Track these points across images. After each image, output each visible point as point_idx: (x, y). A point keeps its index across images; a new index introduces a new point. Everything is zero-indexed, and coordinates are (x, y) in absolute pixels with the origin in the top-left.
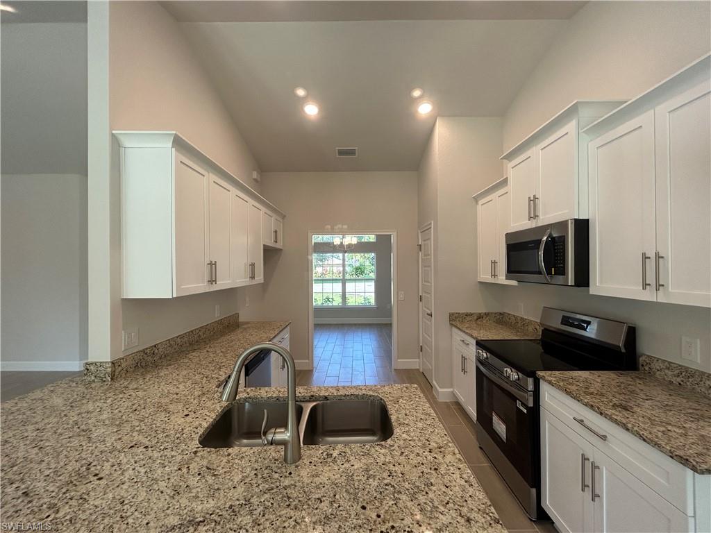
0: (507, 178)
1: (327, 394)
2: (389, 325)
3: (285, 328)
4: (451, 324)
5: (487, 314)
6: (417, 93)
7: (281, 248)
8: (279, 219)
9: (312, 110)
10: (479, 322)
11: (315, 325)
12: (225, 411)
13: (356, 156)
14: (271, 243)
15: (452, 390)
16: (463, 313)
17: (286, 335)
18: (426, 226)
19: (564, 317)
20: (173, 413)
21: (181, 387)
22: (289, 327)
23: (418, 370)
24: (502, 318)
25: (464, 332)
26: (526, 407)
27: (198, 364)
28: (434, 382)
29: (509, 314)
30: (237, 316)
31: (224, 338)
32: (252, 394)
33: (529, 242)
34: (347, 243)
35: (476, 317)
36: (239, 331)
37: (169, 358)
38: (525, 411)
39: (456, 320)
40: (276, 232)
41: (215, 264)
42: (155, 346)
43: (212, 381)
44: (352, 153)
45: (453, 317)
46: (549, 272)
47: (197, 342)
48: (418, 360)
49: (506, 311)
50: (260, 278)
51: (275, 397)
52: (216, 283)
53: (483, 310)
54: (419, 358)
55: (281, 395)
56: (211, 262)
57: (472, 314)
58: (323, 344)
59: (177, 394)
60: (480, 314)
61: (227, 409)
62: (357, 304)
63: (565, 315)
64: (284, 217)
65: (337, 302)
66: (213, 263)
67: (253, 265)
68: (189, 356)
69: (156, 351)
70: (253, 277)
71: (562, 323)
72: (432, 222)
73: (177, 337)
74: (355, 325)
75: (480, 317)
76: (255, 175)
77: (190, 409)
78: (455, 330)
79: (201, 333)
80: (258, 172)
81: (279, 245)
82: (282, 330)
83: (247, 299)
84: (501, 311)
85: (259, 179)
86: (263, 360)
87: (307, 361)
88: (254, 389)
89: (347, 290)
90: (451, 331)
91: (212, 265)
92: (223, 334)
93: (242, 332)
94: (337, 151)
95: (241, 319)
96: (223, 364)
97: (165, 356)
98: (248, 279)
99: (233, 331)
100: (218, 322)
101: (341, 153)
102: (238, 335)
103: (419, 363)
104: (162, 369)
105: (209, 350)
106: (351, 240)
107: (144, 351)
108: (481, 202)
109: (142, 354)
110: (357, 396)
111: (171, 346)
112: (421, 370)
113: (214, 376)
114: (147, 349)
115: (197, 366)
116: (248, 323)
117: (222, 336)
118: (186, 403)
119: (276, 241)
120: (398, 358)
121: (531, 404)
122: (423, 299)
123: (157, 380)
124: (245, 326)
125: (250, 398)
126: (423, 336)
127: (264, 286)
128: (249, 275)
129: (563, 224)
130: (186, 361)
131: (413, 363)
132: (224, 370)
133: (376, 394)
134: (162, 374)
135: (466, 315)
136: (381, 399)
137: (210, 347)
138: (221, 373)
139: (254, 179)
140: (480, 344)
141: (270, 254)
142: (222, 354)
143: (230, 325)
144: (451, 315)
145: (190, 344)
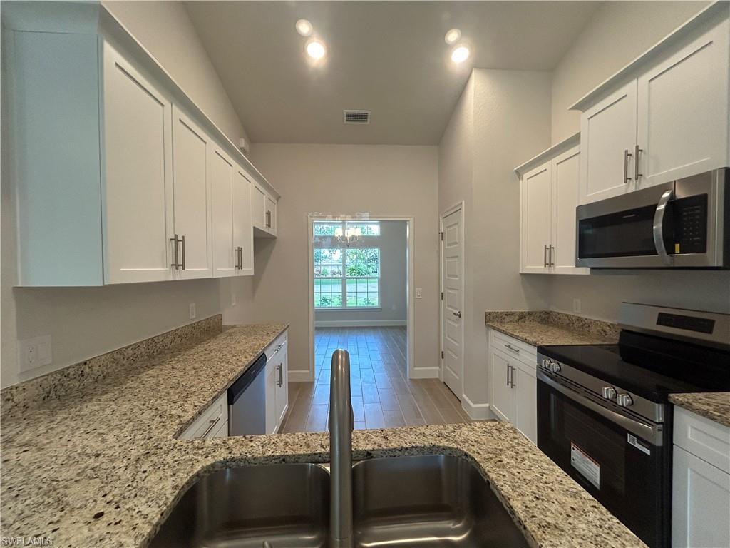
0: (579, 134)
1: (369, 447)
2: (404, 328)
3: (282, 332)
4: (488, 326)
5: (530, 314)
6: (452, 36)
7: (276, 235)
8: (273, 199)
9: (316, 52)
10: (521, 322)
11: (316, 328)
12: (183, 494)
13: (368, 123)
14: (263, 228)
15: (487, 405)
16: (502, 313)
17: (283, 341)
18: (455, 207)
19: (661, 314)
20: (72, 509)
21: (110, 438)
22: (287, 331)
23: (438, 380)
24: (548, 318)
25: (511, 335)
26: (650, 446)
27: (153, 390)
28: (464, 396)
29: (559, 313)
30: (220, 317)
31: (200, 348)
32: (237, 452)
33: (626, 212)
34: (350, 235)
35: (517, 317)
36: (221, 337)
37: (108, 381)
38: (648, 452)
39: (494, 320)
40: (269, 214)
41: (183, 241)
42: (85, 363)
43: (168, 423)
44: (362, 117)
45: (491, 317)
46: (670, 250)
47: (161, 353)
48: (438, 368)
49: (554, 309)
50: (248, 269)
51: (279, 457)
52: (184, 269)
53: (525, 309)
54: (439, 365)
55: (290, 453)
56: (176, 236)
57: (513, 314)
58: (324, 350)
59: (97, 456)
60: (522, 313)
61: (187, 489)
62: (358, 305)
63: (662, 312)
64: (278, 198)
65: (336, 303)
66: (180, 238)
67: (239, 250)
68: (143, 376)
69: (87, 370)
70: (240, 266)
71: (659, 323)
72: (463, 202)
73: (127, 348)
74: (358, 328)
75: (522, 317)
77: (109, 498)
78: (493, 332)
79: (167, 341)
80: (245, 139)
81: (273, 231)
82: (279, 335)
83: (234, 296)
84: (547, 310)
86: (255, 377)
87: (308, 371)
88: (240, 438)
89: (348, 289)
90: (487, 334)
91: (178, 241)
92: (199, 341)
93: (225, 339)
94: (345, 116)
95: (226, 322)
96: (193, 389)
97: (105, 377)
98: (234, 269)
99: (214, 336)
100: (192, 326)
101: (352, 117)
102: (219, 343)
103: (439, 372)
104: (91, 400)
105: (175, 366)
106: (353, 231)
107: (62, 372)
108: (526, 176)
109: (59, 377)
110: (422, 449)
111: (115, 361)
112: (442, 380)
113: (174, 412)
114: (68, 368)
115: (151, 394)
116: (233, 327)
117: (197, 344)
118: (109, 479)
119: (269, 225)
120: (415, 367)
121: (659, 442)
122: (445, 297)
123: (73, 424)
124: (230, 331)
125: (232, 459)
126: (445, 338)
127: (255, 280)
128: (234, 261)
129: (706, 177)
130: (135, 384)
131: (432, 372)
132: (192, 400)
133: (455, 446)
134: (86, 411)
135: (506, 315)
136: (466, 454)
137: (178, 361)
138: (188, 406)
140: (543, 350)
141: (262, 241)
142: (194, 371)
143: (211, 329)
144: (488, 315)
145: (149, 357)
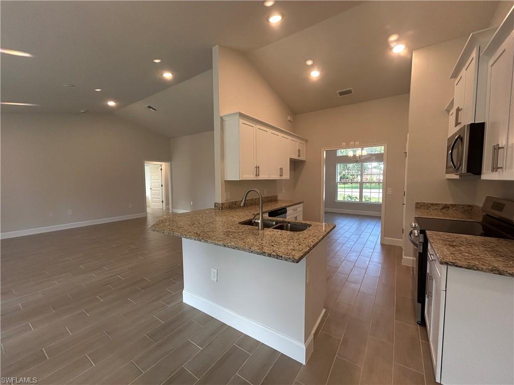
4: (417, 211)
5: (453, 206)
6: (393, 38)
7: (305, 160)
8: (303, 142)
9: (315, 74)
10: (443, 211)
14: (295, 157)
15: (413, 258)
16: (428, 203)
19: (494, 203)
22: (302, 204)
23: (401, 247)
24: (471, 209)
30: (276, 197)
35: (441, 207)
40: (299, 150)
41: (259, 167)
42: (236, 201)
44: (349, 92)
45: (419, 206)
48: (402, 240)
50: (286, 176)
52: (259, 176)
53: (450, 202)
54: (402, 238)
56: (257, 166)
60: (446, 204)
63: (495, 201)
67: (281, 169)
69: (237, 203)
70: (281, 175)
71: (492, 208)
75: (446, 207)
76: (289, 118)
80: (291, 116)
81: (301, 158)
83: (283, 188)
84: (470, 204)
85: (292, 120)
91: (257, 168)
94: (338, 93)
95: (279, 198)
98: (278, 176)
101: (341, 94)
107: (232, 202)
119: (299, 156)
120: (384, 237)
121: (420, 251)
124: (279, 201)
127: (291, 181)
128: (279, 174)
135: (432, 205)
139: (289, 121)
144: (417, 204)
